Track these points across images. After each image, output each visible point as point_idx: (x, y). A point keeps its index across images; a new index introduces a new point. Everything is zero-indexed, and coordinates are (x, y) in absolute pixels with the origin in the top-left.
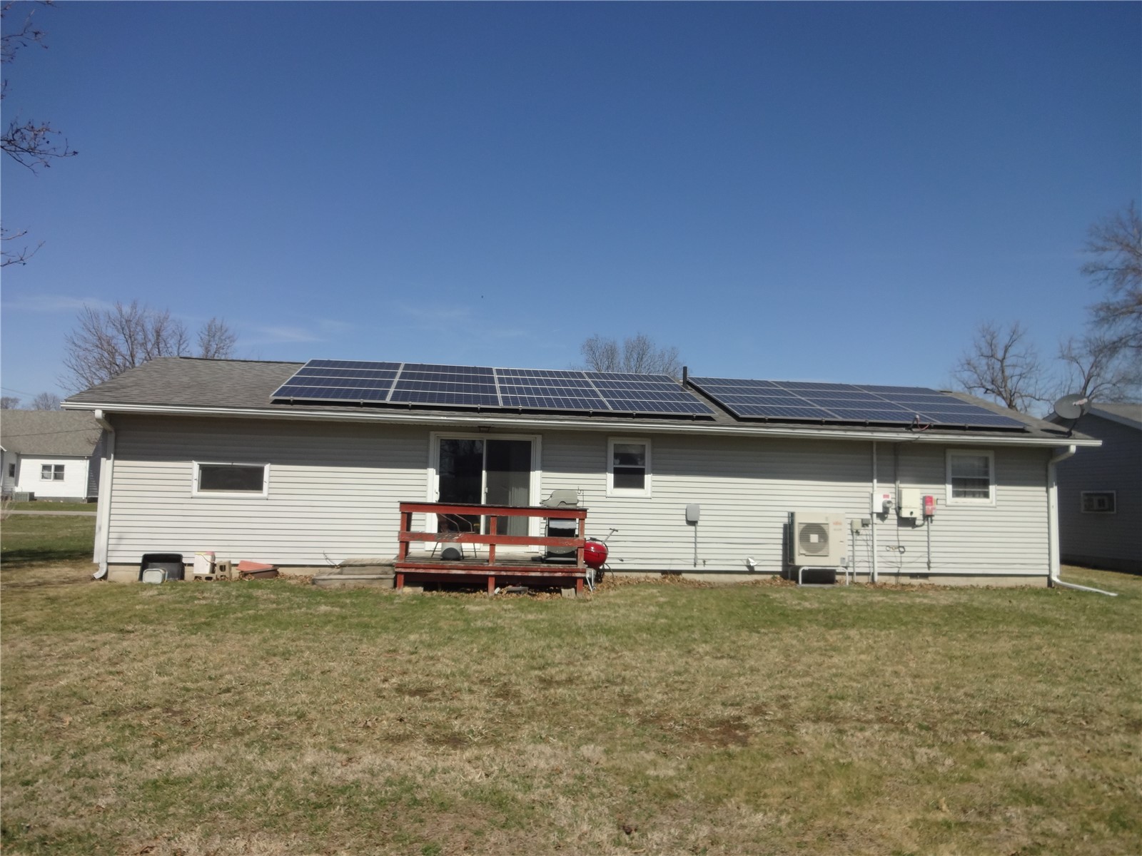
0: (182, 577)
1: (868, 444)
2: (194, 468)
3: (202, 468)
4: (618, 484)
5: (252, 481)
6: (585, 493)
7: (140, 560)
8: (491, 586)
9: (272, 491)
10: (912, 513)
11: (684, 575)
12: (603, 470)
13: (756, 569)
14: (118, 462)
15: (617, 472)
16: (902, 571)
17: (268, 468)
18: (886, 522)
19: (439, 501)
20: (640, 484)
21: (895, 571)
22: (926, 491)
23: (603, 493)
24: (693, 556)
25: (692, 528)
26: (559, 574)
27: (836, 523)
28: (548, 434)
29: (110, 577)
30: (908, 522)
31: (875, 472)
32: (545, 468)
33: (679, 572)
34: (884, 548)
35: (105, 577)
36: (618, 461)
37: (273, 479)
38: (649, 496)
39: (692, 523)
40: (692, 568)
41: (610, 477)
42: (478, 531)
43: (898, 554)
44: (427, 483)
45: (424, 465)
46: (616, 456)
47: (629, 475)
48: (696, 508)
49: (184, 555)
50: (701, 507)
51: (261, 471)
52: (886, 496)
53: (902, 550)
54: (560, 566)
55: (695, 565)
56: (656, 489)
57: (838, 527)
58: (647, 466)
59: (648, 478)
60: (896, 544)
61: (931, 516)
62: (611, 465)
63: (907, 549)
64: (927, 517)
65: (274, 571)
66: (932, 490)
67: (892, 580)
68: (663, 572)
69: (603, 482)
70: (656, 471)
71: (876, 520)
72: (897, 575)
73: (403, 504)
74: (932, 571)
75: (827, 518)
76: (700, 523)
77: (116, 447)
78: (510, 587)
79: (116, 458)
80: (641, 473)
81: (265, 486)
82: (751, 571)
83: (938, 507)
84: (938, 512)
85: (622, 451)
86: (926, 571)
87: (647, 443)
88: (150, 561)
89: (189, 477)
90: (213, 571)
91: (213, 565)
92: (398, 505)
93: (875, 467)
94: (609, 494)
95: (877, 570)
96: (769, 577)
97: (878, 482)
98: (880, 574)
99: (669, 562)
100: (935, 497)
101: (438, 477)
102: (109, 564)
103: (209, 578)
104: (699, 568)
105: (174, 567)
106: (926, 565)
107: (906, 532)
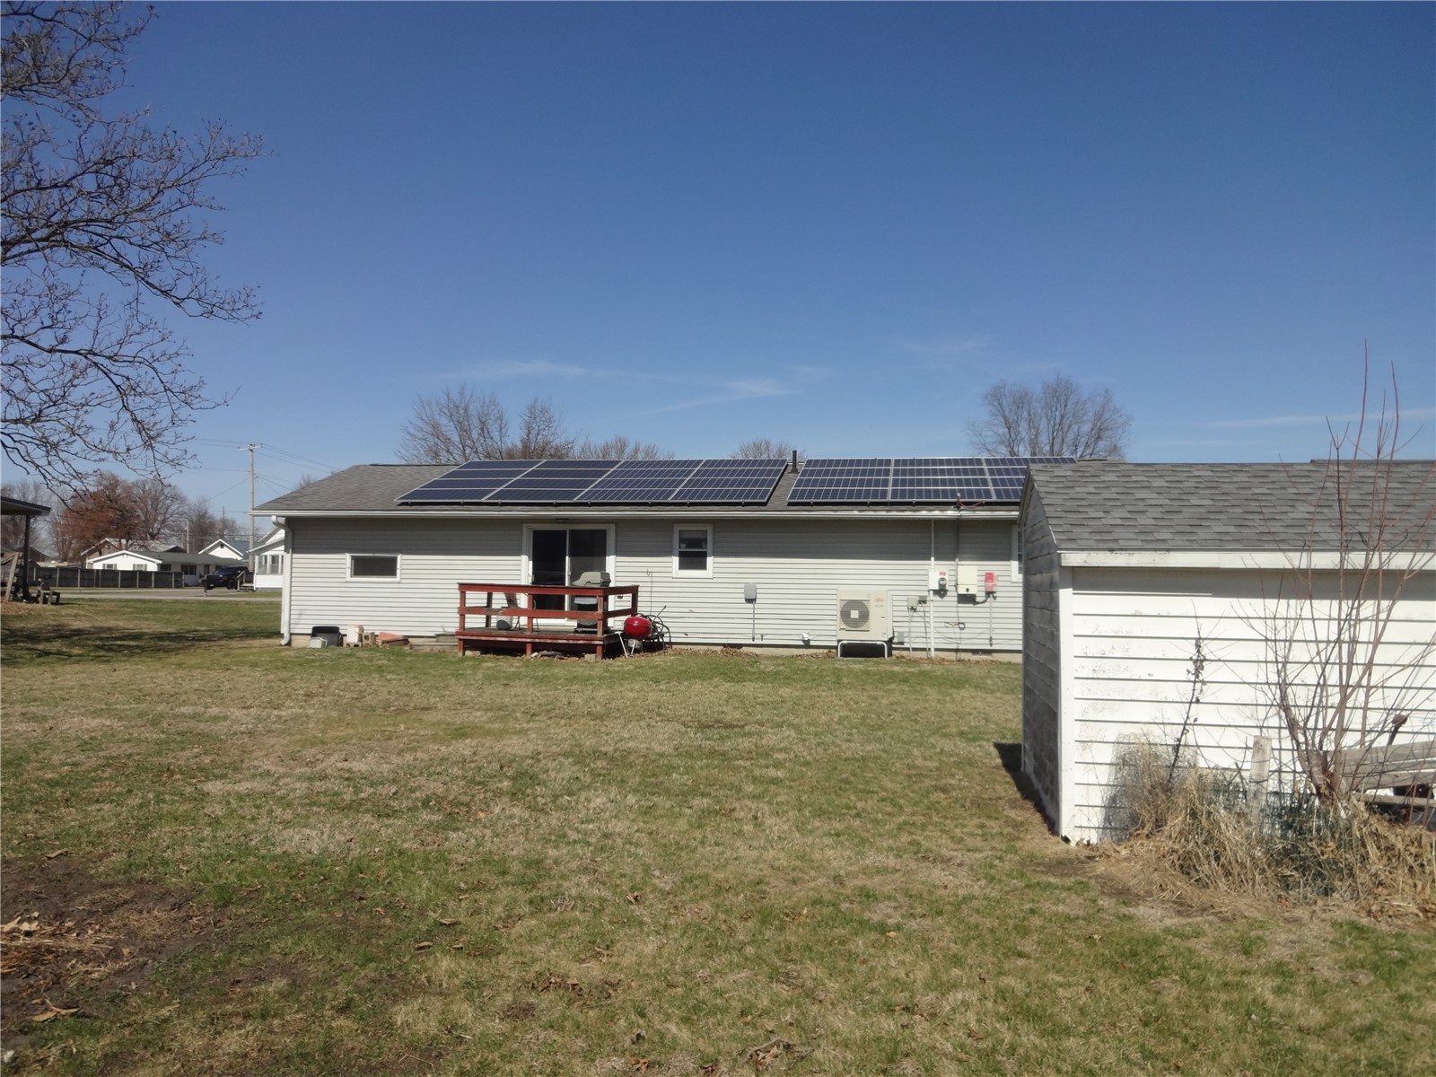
0: (341, 644)
1: (926, 523)
2: (346, 559)
3: (353, 558)
4: (682, 566)
5: (388, 568)
6: (654, 574)
7: (310, 632)
8: (529, 651)
9: (404, 576)
10: (968, 590)
11: (745, 649)
12: (669, 553)
13: (812, 643)
14: (295, 555)
15: (682, 555)
16: (961, 647)
17: (399, 557)
18: (946, 598)
19: (533, 583)
20: (703, 566)
21: (954, 647)
22: (986, 568)
23: (669, 575)
24: (751, 631)
25: (751, 605)
26: (581, 642)
27: (878, 600)
28: (619, 523)
29: (294, 644)
30: (967, 599)
31: (933, 551)
32: (618, 553)
33: (740, 646)
34: (943, 625)
35: (289, 644)
36: (683, 545)
37: (404, 567)
38: (711, 576)
39: (750, 601)
40: (751, 642)
41: (676, 560)
42: (563, 608)
43: (958, 630)
44: (520, 569)
45: (518, 552)
46: (682, 540)
47: (693, 557)
48: (753, 588)
49: (341, 627)
50: (758, 586)
51: (395, 560)
52: (941, 573)
53: (962, 626)
54: (583, 635)
55: (753, 639)
56: (717, 570)
57: (880, 603)
58: (709, 549)
59: (710, 560)
60: (956, 620)
61: (993, 593)
62: (676, 549)
63: (967, 625)
64: (989, 593)
65: (405, 640)
66: (994, 567)
67: (952, 656)
68: (724, 645)
69: (669, 565)
70: (716, 554)
71: (932, 596)
72: (957, 651)
73: (461, 585)
74: (994, 647)
75: (868, 595)
76: (757, 601)
77: (293, 544)
78: (545, 652)
79: (293, 552)
80: (704, 555)
81: (398, 572)
82: (807, 645)
83: (999, 584)
84: (999, 589)
85: (686, 536)
86: (988, 647)
87: (709, 528)
88: (317, 631)
89: (343, 566)
90: (361, 640)
91: (360, 635)
92: (457, 586)
93: (933, 545)
94: (674, 575)
95: (933, 647)
96: (826, 651)
97: (936, 559)
98: (936, 650)
99: (726, 636)
100: (996, 574)
101: (531, 562)
102: (291, 634)
103: (356, 646)
104: (756, 642)
105: (334, 637)
106: (988, 642)
107: (967, 609)
